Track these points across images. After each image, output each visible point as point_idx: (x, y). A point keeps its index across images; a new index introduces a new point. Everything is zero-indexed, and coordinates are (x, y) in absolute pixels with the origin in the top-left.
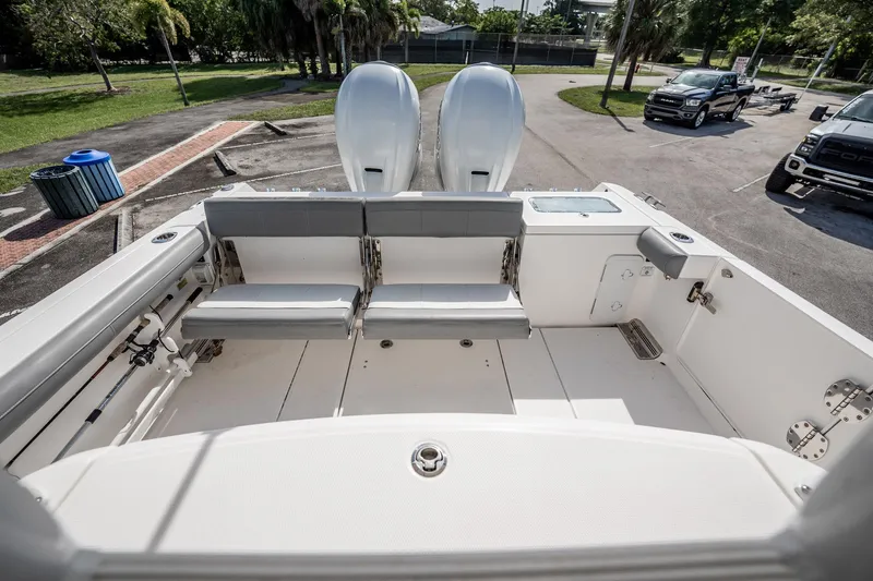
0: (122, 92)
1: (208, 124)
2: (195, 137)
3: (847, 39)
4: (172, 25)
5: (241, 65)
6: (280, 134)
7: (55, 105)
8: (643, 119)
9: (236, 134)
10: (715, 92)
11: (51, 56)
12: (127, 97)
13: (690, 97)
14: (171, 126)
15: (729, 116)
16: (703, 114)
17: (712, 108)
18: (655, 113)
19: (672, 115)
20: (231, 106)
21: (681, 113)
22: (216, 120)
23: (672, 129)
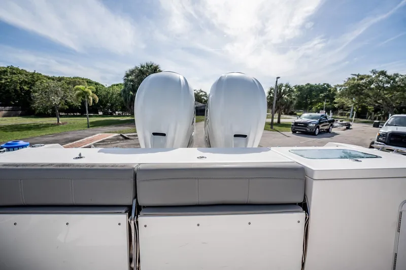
0: (63, 124)
1: (94, 134)
2: (84, 139)
3: (357, 106)
4: (91, 99)
5: (119, 115)
6: (126, 138)
7: (31, 128)
8: (291, 132)
9: (105, 138)
10: (320, 121)
11: (37, 109)
12: (65, 126)
13: (310, 123)
14: (75, 135)
15: (328, 131)
16: (318, 129)
17: (321, 128)
18: (296, 129)
19: (304, 130)
20: (107, 129)
21: (308, 129)
22: (98, 133)
23: (307, 136)
